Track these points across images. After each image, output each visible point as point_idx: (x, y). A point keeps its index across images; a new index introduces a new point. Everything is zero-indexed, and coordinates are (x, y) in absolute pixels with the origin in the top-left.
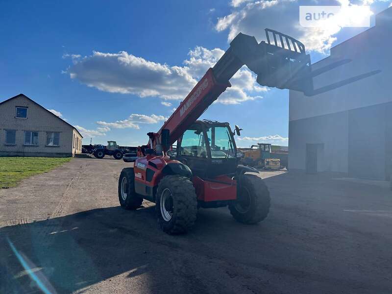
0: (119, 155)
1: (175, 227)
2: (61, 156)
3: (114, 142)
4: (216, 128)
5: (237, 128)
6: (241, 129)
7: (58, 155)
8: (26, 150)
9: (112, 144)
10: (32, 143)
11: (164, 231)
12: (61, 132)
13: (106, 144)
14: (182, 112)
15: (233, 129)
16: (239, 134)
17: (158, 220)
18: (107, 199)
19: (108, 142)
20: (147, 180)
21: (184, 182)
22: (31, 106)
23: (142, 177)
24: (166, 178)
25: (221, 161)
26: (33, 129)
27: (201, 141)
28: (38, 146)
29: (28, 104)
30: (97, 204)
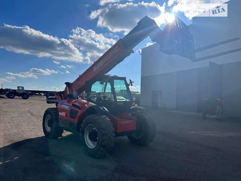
0: (26, 96)
1: (100, 153)
3: (22, 87)
5: (130, 80)
6: (133, 82)
9: (20, 88)
11: (88, 156)
13: (16, 89)
14: (95, 69)
15: (128, 82)
16: (132, 85)
17: (83, 147)
18: (31, 131)
19: (18, 87)
20: (70, 117)
21: (105, 119)
23: (66, 115)
24: (90, 117)
27: (103, 89)
30: (25, 136)
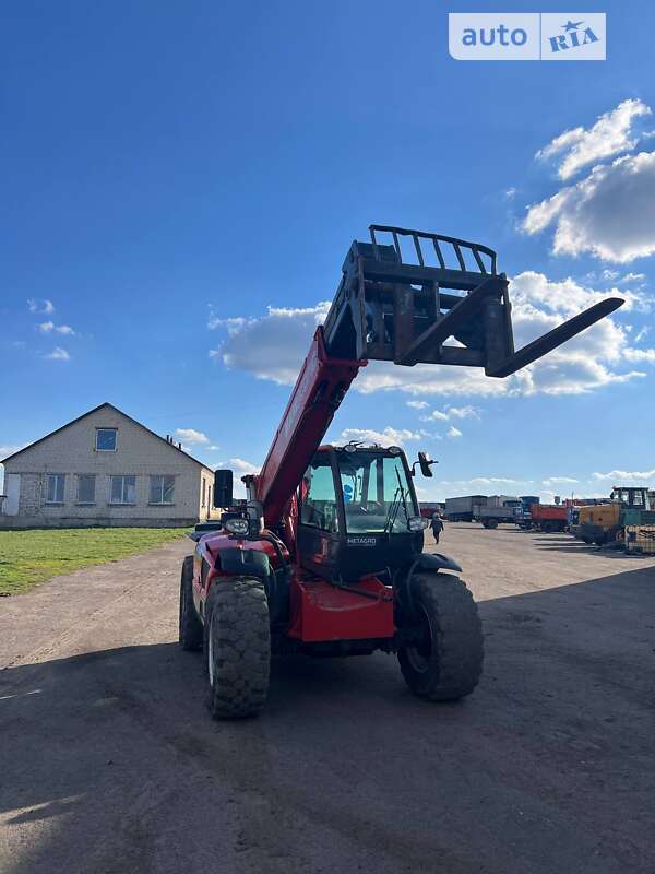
2: (177, 525)
4: (384, 459)
6: (432, 462)
7: (173, 524)
8: (115, 513)
10: (125, 500)
12: (179, 475)
14: (287, 428)
16: (427, 473)
21: (245, 593)
22: (123, 425)
25: (372, 541)
26: (127, 472)
28: (135, 505)
29: (118, 423)
